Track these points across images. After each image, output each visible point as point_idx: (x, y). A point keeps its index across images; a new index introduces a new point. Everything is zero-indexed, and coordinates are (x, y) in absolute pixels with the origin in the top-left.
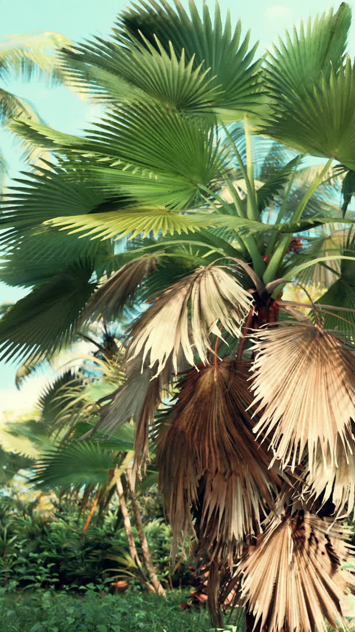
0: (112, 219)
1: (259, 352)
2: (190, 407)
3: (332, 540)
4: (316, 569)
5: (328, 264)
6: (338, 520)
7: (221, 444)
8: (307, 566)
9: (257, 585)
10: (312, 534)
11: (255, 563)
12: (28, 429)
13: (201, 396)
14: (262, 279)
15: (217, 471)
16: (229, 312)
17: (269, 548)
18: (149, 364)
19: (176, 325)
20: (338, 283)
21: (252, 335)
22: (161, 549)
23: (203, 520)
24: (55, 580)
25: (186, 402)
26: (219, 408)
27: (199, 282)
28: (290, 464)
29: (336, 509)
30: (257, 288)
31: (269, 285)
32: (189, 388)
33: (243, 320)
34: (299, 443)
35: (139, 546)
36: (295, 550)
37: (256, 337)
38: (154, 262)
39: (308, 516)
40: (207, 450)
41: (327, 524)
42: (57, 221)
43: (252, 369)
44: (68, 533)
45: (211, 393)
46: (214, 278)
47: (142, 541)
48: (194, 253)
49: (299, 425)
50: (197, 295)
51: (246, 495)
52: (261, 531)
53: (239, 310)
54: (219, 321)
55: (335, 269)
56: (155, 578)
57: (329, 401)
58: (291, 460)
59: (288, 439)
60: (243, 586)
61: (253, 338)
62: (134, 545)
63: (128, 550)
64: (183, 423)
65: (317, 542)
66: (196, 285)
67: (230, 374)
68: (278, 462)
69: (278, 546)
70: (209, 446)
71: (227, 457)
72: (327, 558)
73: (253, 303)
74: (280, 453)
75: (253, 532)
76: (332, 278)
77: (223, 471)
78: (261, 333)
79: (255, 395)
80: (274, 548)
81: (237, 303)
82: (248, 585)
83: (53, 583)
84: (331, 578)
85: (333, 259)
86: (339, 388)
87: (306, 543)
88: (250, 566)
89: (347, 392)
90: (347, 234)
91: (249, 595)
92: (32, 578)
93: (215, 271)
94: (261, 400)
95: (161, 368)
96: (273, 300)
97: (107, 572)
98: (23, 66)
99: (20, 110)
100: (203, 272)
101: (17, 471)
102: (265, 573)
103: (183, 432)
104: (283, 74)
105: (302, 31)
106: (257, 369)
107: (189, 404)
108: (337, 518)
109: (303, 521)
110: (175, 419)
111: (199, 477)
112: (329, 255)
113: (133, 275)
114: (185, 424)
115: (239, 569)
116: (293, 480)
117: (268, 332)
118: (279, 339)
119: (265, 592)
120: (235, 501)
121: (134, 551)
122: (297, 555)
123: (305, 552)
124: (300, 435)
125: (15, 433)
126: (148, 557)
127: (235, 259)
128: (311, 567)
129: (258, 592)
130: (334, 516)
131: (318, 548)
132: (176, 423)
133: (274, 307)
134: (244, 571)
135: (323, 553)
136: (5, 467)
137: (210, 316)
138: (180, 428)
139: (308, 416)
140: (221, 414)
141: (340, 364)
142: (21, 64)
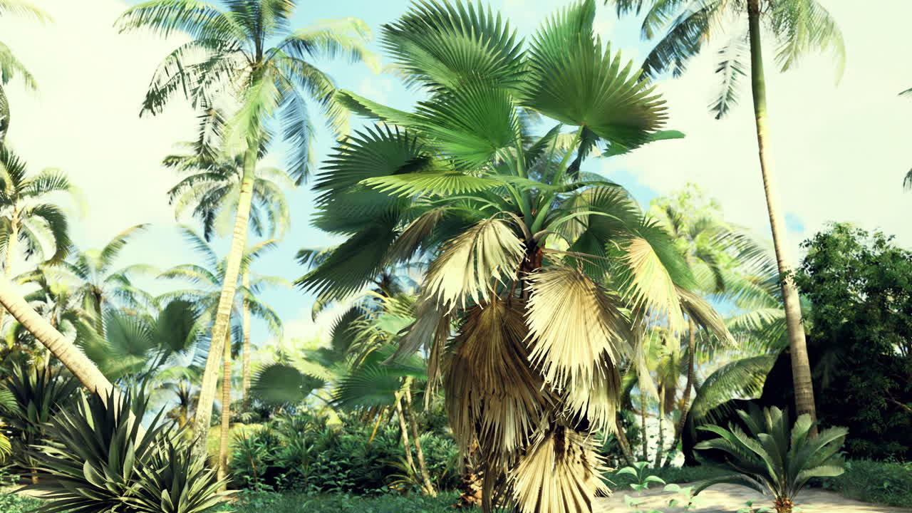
0: (415, 179)
1: (532, 292)
2: (473, 338)
3: (586, 451)
4: (573, 476)
5: (579, 218)
6: (592, 434)
7: (497, 369)
8: (565, 473)
9: (526, 490)
10: (570, 446)
11: (525, 470)
12: (320, 355)
13: (482, 329)
14: (530, 230)
15: (493, 393)
16: (507, 259)
17: (536, 458)
18: (443, 302)
19: (464, 269)
20: (586, 233)
21: (526, 278)
22: (431, 458)
23: (482, 434)
24: (352, 484)
25: (470, 335)
26: (496, 339)
27: (483, 233)
28: (557, 386)
29: (590, 424)
30: (526, 237)
31: (536, 235)
32: (472, 322)
33: (518, 266)
34: (564, 370)
35: (415, 455)
36: (556, 460)
37: (530, 279)
38: (442, 214)
39: (568, 431)
40: (486, 375)
41: (582, 437)
42: (370, 181)
43: (527, 306)
44: (355, 445)
45: (490, 327)
46: (495, 230)
47: (418, 451)
48: (472, 206)
49: (564, 354)
50: (481, 244)
51: (517, 413)
52: (529, 444)
53: (514, 257)
54: (499, 266)
55: (584, 222)
56: (428, 482)
57: (587, 334)
58: (558, 383)
59: (556, 366)
60: (515, 490)
61: (528, 280)
62: (411, 454)
63: (405, 458)
64: (467, 352)
65: (574, 452)
66: (480, 235)
67: (506, 312)
68: (548, 386)
69: (543, 457)
70: (488, 372)
71: (502, 380)
72: (581, 466)
73: (527, 251)
74: (549, 378)
75: (522, 445)
76: (581, 229)
77: (499, 393)
78: (534, 276)
79: (530, 328)
80: (540, 457)
81: (514, 251)
82: (519, 488)
83: (351, 487)
84: (584, 483)
85: (583, 214)
86: (595, 324)
87: (566, 454)
88: (521, 473)
89: (601, 326)
90: (594, 192)
91: (520, 498)
92: (333, 483)
93: (496, 223)
94: (534, 333)
95: (452, 306)
96: (538, 248)
97: (391, 477)
98: (328, 46)
99: (326, 84)
100: (486, 224)
101: (310, 390)
102: (532, 480)
103: (466, 360)
104: (545, 55)
105: (558, 19)
106: (531, 307)
107: (472, 336)
108: (591, 432)
109: (563, 436)
110: (460, 348)
111: (481, 398)
112: (580, 211)
113: (425, 225)
114: (468, 352)
115: (511, 476)
116: (555, 401)
117: (539, 275)
118: (548, 281)
119: (532, 495)
120: (507, 417)
121: (410, 459)
122: (558, 464)
123: (564, 461)
124: (565, 363)
125: (308, 360)
126: (422, 464)
127: (510, 214)
128: (569, 474)
129: (527, 495)
130: (588, 432)
131: (574, 458)
132: (461, 350)
133: (539, 254)
134: (516, 477)
135: (578, 463)
136: (301, 387)
137: (493, 263)
138: (464, 356)
139: (571, 346)
140: (498, 345)
141: (596, 303)
142: (327, 44)
